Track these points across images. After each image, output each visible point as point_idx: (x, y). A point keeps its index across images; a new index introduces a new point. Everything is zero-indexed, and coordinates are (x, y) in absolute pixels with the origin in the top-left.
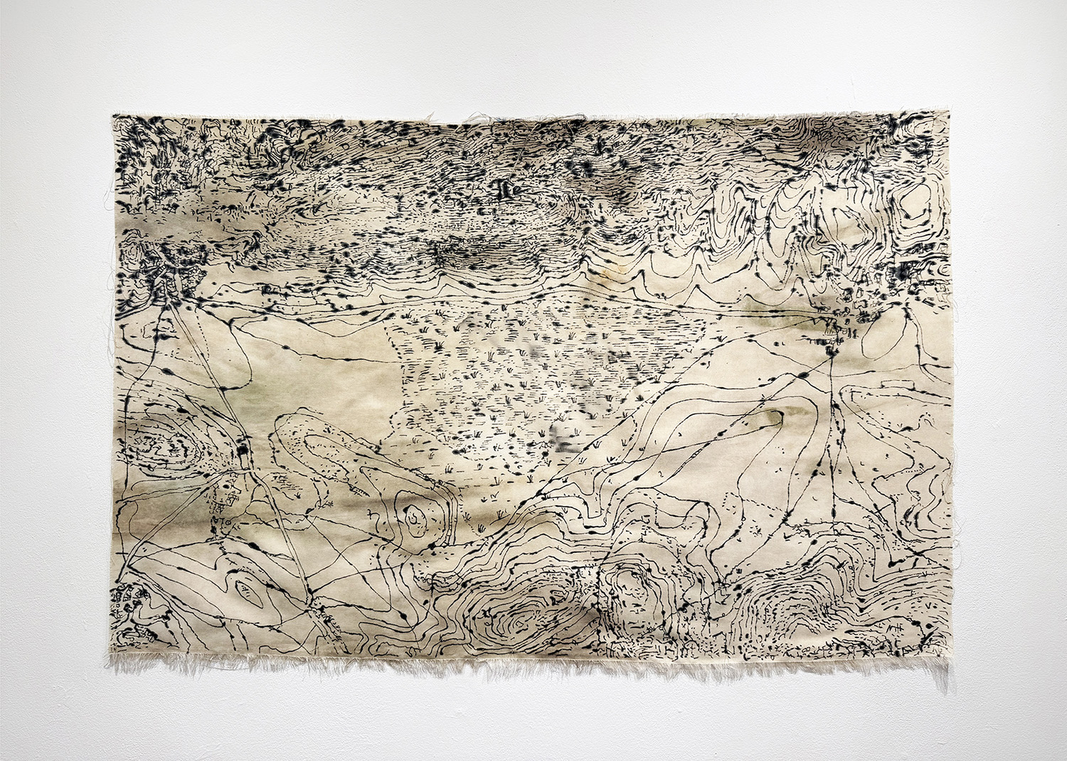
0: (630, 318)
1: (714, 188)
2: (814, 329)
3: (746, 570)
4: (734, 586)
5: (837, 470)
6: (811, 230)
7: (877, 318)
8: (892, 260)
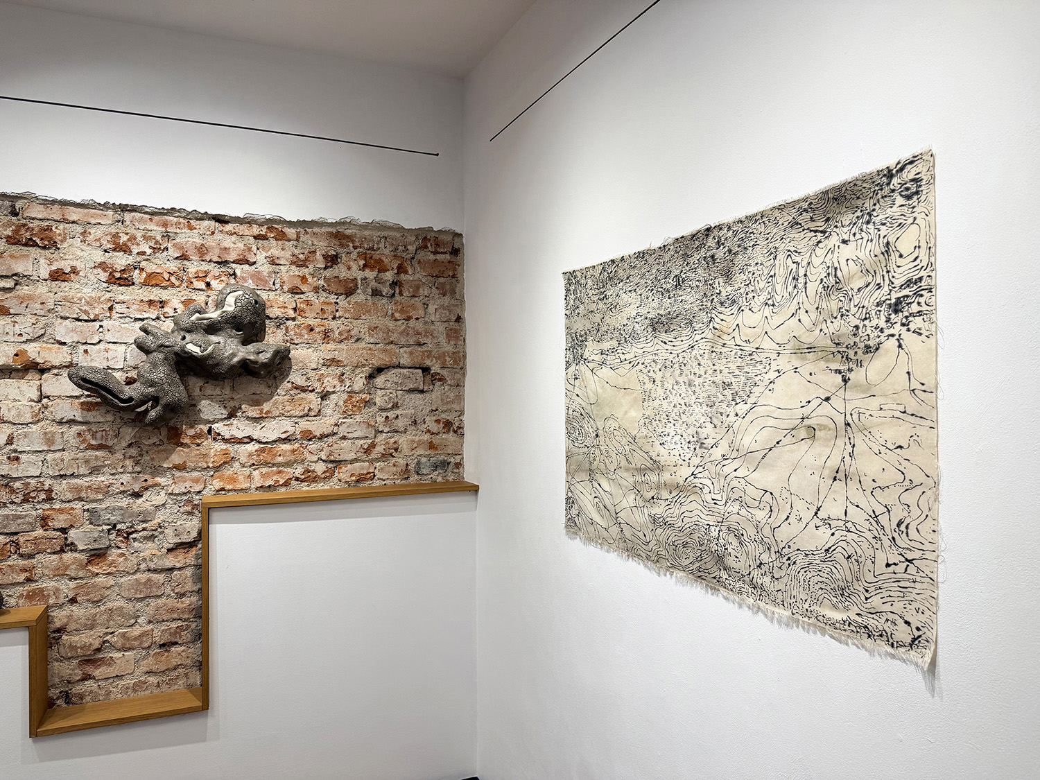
0: (733, 359)
1: (775, 258)
2: (834, 361)
3: (794, 547)
4: (786, 557)
5: (849, 478)
6: (832, 280)
7: (877, 349)
8: (888, 297)
